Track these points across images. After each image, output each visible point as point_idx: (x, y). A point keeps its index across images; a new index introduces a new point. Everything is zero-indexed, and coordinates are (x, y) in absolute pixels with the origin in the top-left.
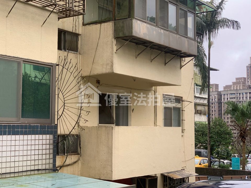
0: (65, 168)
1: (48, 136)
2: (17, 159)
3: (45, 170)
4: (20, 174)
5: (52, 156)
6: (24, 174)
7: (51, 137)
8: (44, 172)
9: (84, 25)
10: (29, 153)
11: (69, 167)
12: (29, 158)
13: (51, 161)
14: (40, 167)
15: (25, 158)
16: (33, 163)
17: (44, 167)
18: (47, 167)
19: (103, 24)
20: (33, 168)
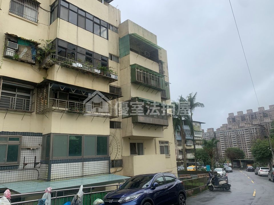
0: (117, 173)
1: (107, 161)
2: (95, 169)
4: (97, 175)
5: (108, 168)
6: (98, 175)
7: (108, 161)
8: (105, 174)
9: (122, 118)
10: (100, 167)
11: (118, 172)
12: (100, 169)
13: (108, 170)
15: (98, 169)
16: (101, 171)
17: (105, 172)
18: (107, 172)
19: (128, 118)
20: (101, 173)
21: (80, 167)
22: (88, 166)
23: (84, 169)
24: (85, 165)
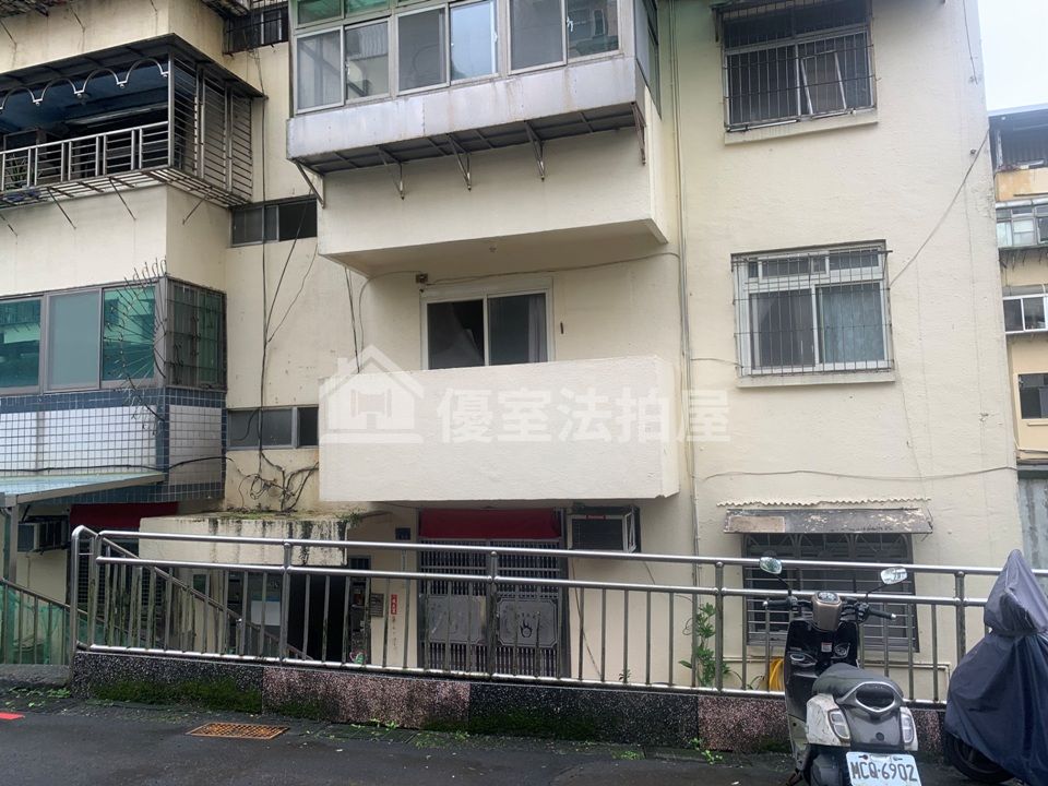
2: (92, 446)
3: (141, 466)
10: (112, 437)
12: (112, 445)
14: (131, 462)
15: (105, 446)
16: (118, 454)
17: (138, 463)
18: (145, 462)
20: (118, 462)
21: (28, 432)
22: (59, 431)
23: (46, 440)
24: (47, 423)
